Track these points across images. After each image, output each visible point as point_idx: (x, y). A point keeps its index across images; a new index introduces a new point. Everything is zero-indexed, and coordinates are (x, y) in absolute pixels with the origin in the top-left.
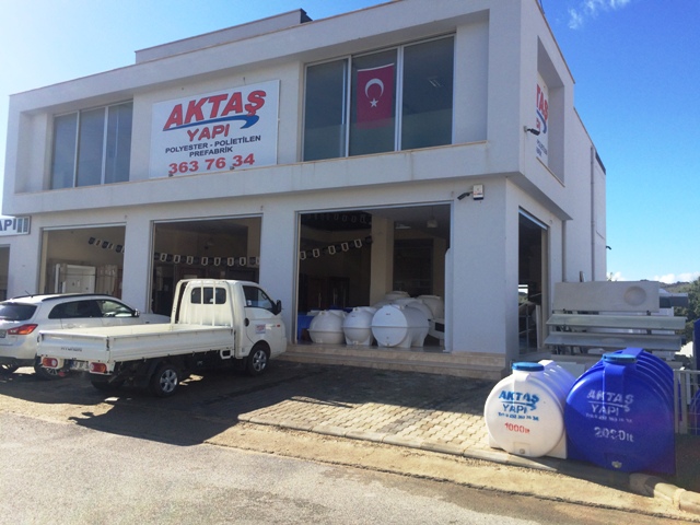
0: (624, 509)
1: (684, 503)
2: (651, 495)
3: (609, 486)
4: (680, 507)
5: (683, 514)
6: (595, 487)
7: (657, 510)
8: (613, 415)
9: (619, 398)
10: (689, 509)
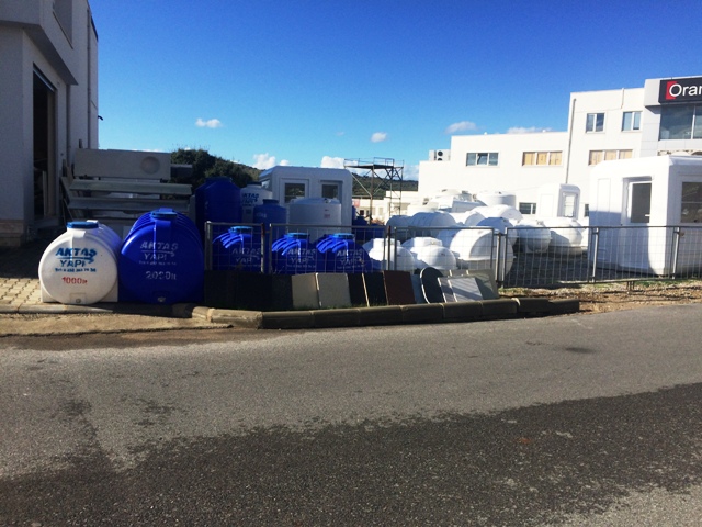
0: (174, 329)
1: (215, 317)
2: (190, 317)
3: (158, 316)
4: (212, 321)
5: (215, 325)
6: (148, 318)
7: (197, 325)
8: (161, 260)
9: (167, 246)
10: (218, 321)
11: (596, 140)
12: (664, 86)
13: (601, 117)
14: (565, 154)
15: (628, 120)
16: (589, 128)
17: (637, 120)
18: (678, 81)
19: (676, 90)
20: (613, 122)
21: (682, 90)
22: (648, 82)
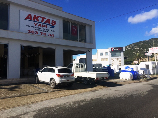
11: (102, 57)
12: (111, 48)
13: (102, 53)
14: (97, 59)
15: (106, 54)
16: (101, 55)
17: (108, 54)
18: (113, 48)
19: (113, 49)
20: (104, 54)
21: (114, 49)
22: (109, 48)
